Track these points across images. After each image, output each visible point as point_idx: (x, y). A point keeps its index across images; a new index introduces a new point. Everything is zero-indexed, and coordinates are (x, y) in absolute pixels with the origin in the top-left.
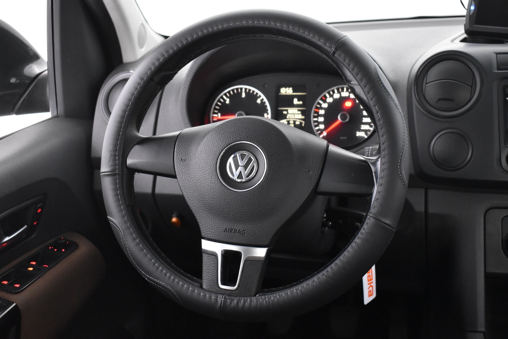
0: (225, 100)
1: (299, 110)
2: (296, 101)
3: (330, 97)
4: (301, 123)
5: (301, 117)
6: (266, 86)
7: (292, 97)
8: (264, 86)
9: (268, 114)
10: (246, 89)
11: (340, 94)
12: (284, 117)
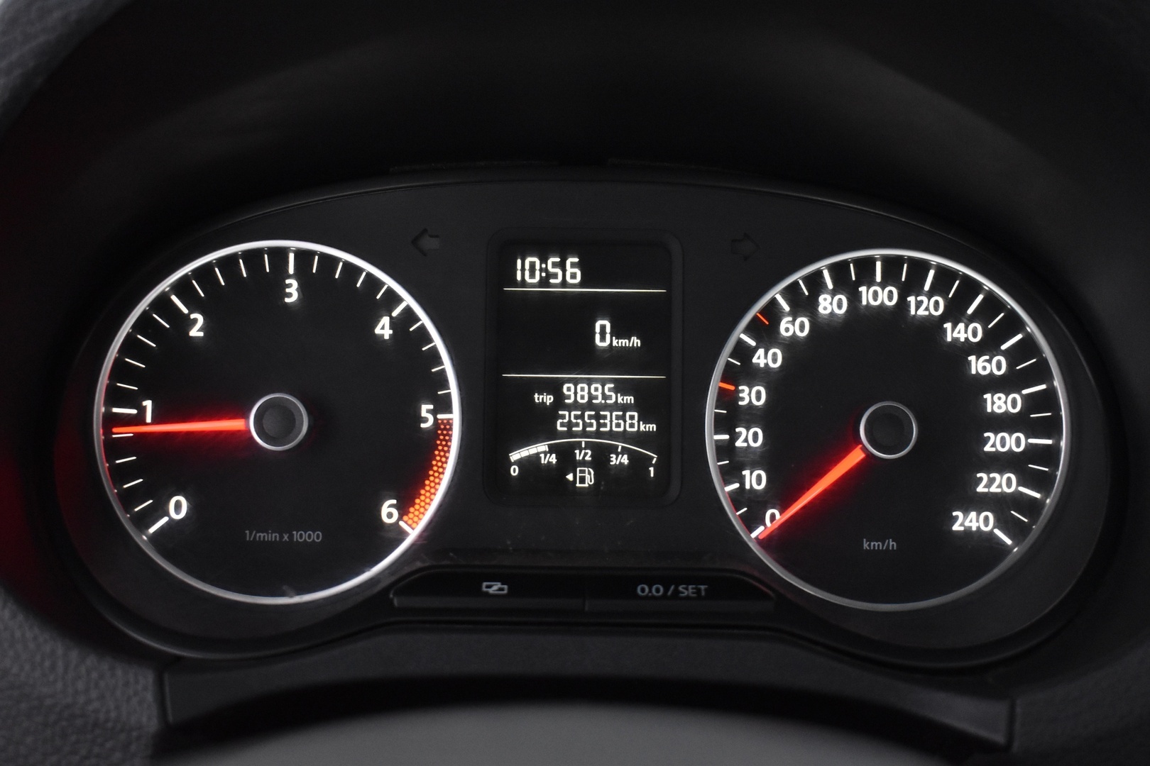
0: (184, 323)
1: (621, 388)
2: (604, 335)
3: (795, 314)
4: (638, 462)
5: (633, 423)
6: (429, 243)
7: (581, 311)
8: (415, 241)
9: (443, 405)
10: (305, 257)
11: (854, 297)
12: (542, 423)
